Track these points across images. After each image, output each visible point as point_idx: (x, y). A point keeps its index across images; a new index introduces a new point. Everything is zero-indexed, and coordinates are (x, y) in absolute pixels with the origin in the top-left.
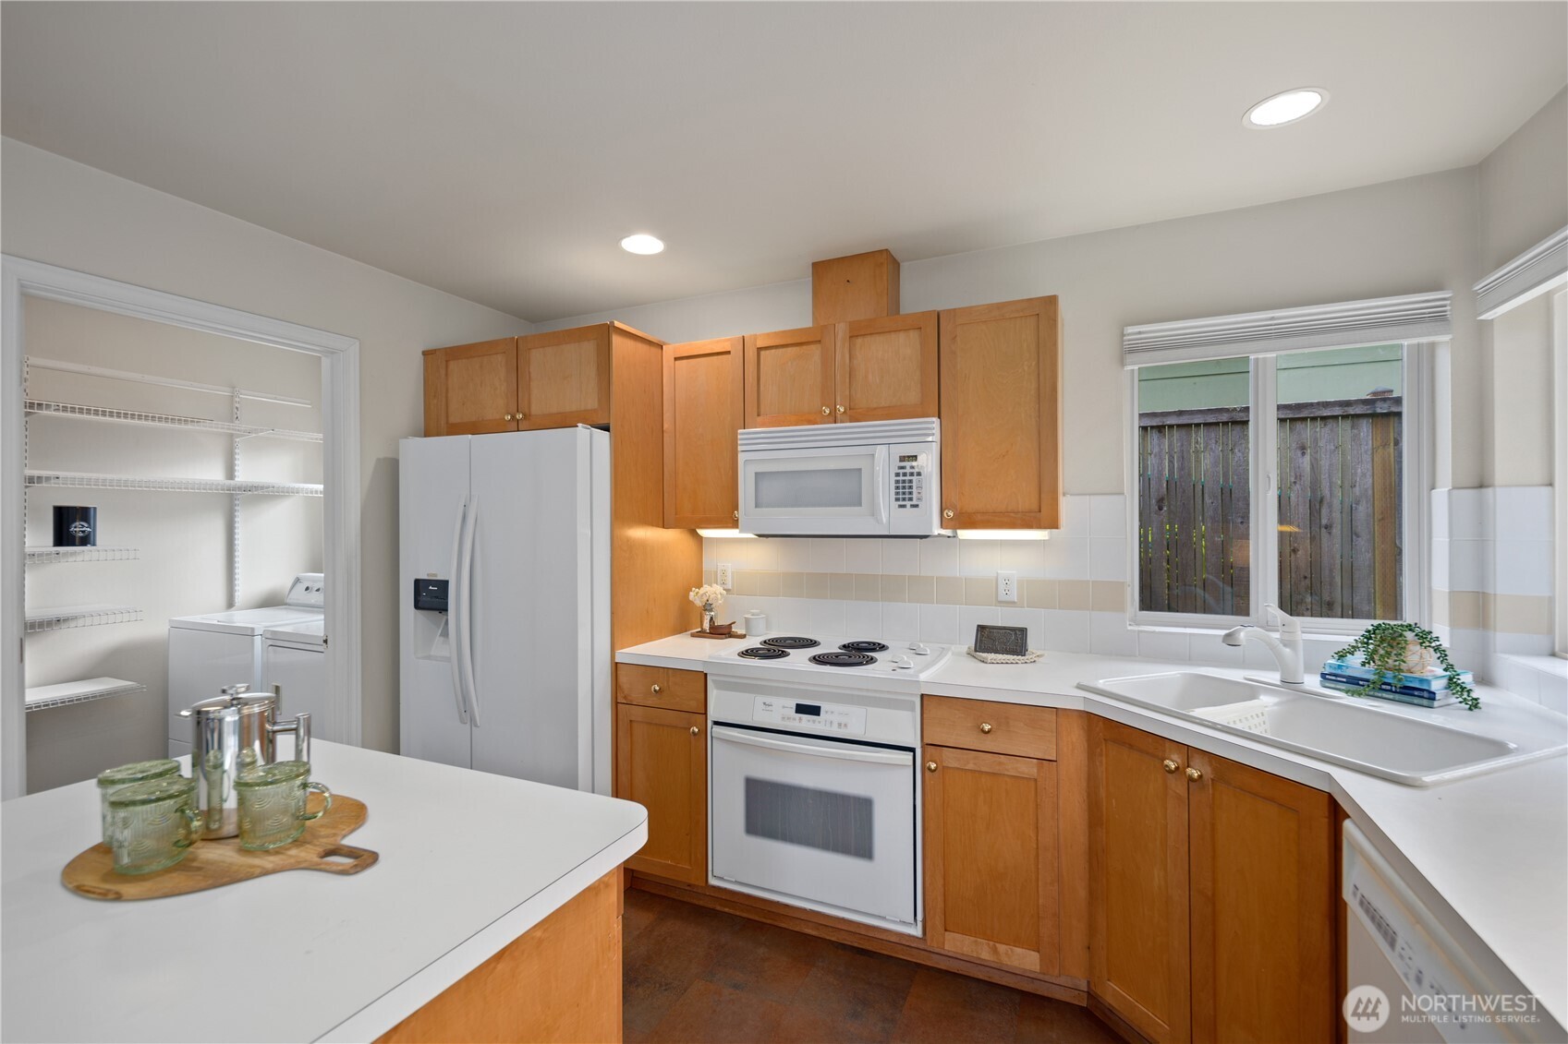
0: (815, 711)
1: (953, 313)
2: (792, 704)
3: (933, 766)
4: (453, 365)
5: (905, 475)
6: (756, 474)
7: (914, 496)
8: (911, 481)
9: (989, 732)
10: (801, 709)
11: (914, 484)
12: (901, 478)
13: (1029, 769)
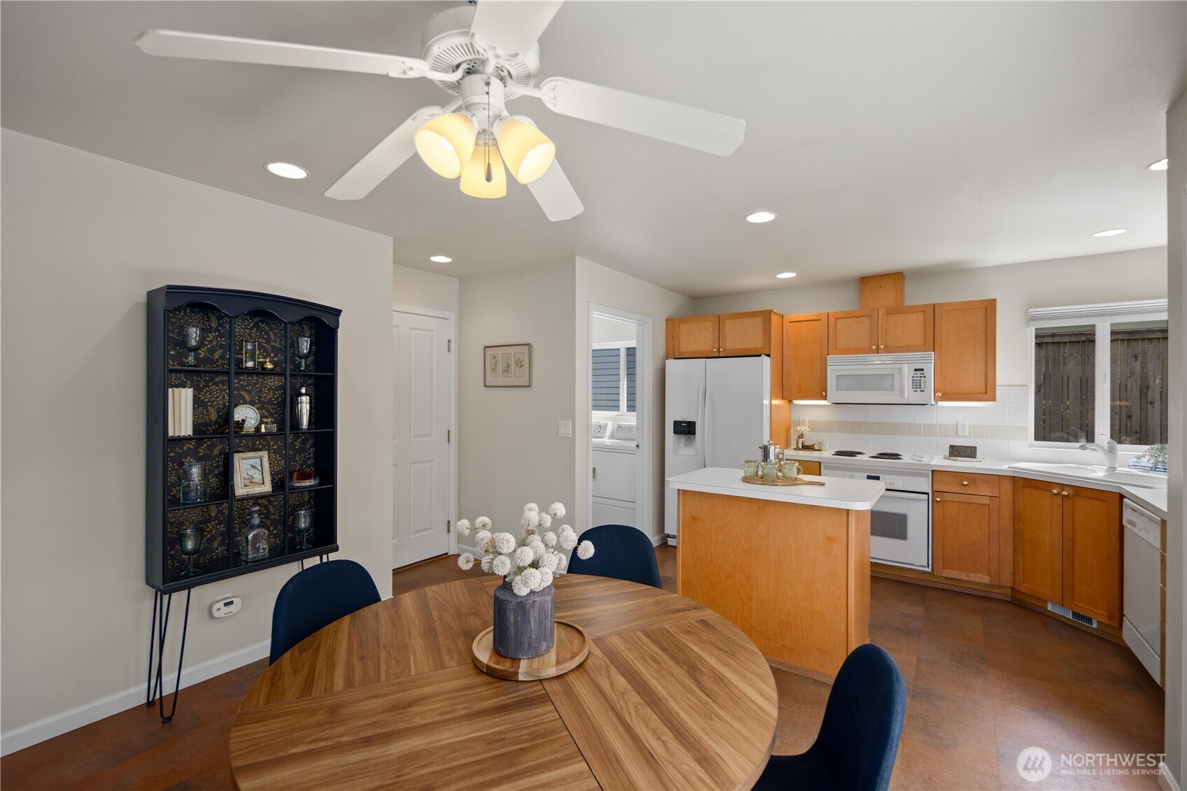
0: (876, 478)
1: (942, 305)
2: (866, 475)
3: (938, 499)
4: (682, 326)
5: (917, 377)
6: (837, 376)
7: (922, 386)
8: (920, 380)
9: (967, 485)
11: (922, 381)
12: (915, 379)
13: (985, 501)
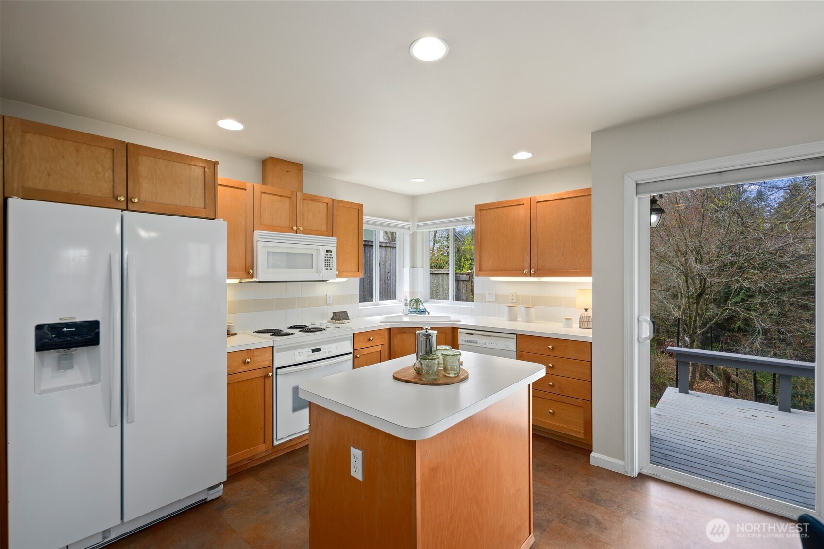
0: (319, 350)
1: (338, 201)
2: (310, 350)
3: (358, 356)
5: (328, 257)
6: (267, 252)
7: (331, 266)
8: (330, 260)
9: (372, 340)
10: (314, 351)
13: (378, 349)
